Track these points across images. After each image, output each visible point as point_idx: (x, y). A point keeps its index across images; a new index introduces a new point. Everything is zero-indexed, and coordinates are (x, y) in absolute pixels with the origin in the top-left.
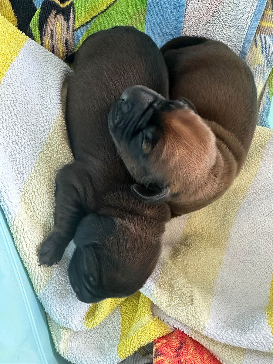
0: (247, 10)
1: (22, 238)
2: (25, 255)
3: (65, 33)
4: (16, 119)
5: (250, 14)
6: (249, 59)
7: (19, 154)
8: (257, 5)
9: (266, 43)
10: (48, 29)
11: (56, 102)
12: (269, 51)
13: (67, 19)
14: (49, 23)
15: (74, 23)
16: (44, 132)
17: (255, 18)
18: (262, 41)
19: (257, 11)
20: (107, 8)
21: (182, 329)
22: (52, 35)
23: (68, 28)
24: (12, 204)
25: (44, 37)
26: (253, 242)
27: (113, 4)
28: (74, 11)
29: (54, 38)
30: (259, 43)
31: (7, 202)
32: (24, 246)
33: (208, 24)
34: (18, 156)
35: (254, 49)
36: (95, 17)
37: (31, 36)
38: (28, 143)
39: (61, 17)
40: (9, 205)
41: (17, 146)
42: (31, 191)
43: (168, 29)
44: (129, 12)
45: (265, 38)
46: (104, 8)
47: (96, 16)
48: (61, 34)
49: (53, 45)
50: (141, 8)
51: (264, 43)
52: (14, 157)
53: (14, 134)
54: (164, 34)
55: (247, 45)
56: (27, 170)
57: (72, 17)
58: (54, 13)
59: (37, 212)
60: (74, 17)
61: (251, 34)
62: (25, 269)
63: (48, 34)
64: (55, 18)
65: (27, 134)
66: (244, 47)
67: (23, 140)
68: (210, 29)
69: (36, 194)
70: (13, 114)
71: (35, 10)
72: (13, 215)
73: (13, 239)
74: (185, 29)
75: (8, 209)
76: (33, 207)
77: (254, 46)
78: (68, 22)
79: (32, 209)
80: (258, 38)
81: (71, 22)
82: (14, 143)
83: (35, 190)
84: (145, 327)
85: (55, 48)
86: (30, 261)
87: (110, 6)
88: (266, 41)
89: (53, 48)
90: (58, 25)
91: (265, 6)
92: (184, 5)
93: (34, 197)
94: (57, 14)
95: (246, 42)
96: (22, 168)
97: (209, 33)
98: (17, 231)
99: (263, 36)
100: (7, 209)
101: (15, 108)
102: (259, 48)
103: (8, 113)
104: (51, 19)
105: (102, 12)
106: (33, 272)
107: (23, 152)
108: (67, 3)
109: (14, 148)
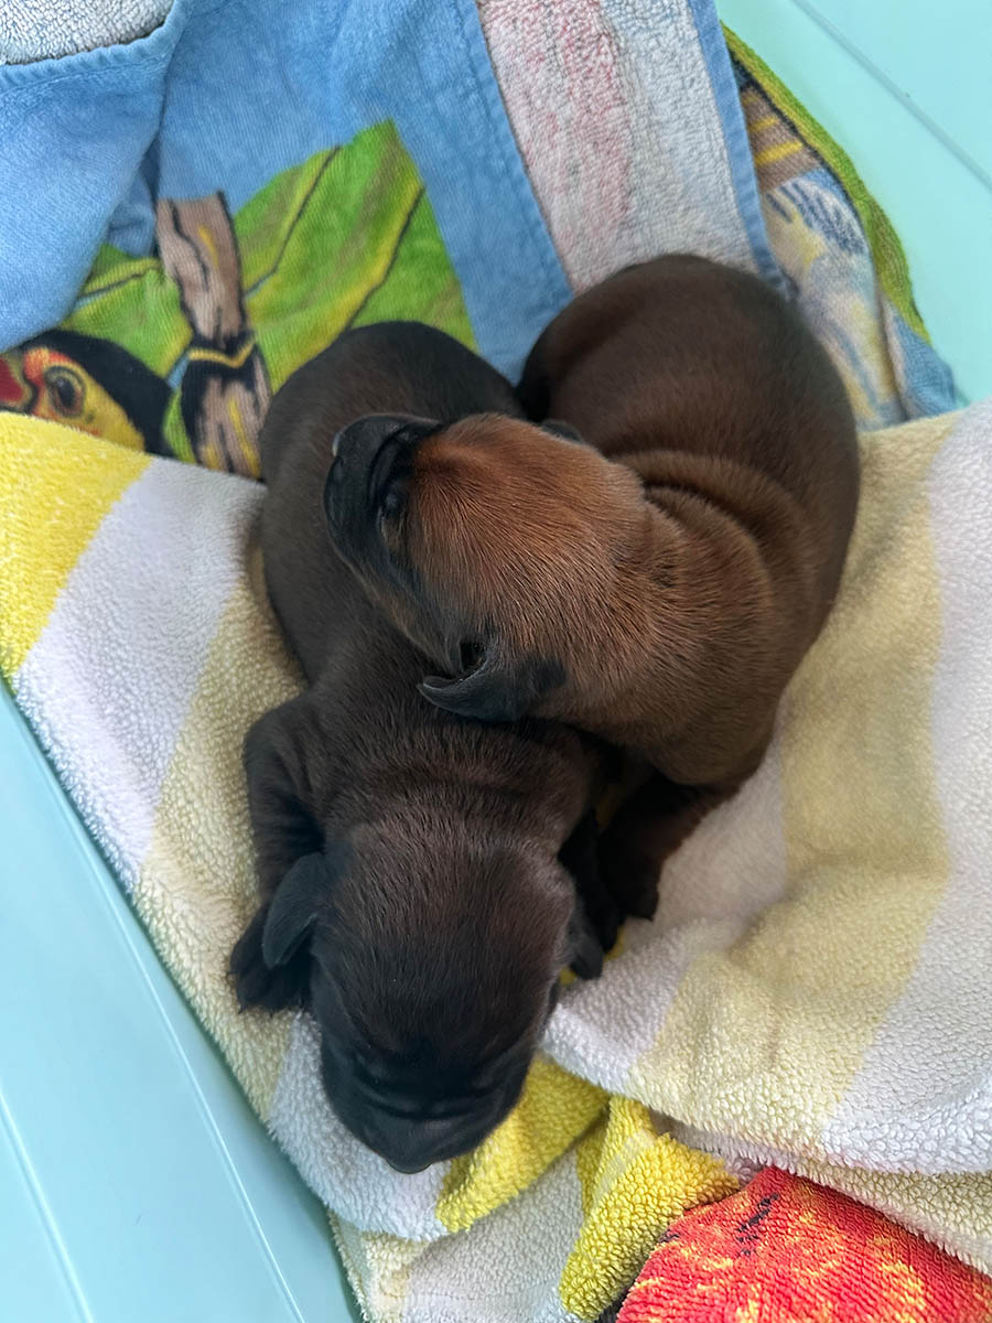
0: (705, 146)
3: (252, 417)
4: (119, 632)
5: (717, 154)
7: (137, 712)
9: (806, 198)
10: (211, 426)
12: (825, 212)
13: (250, 384)
14: (209, 413)
15: (269, 388)
16: (198, 644)
17: (735, 157)
18: (793, 199)
19: (732, 137)
22: (223, 435)
23: (256, 404)
24: (129, 837)
25: (201, 446)
27: (364, 307)
28: (263, 362)
29: (229, 441)
30: (791, 207)
31: (115, 833)
33: (626, 233)
34: (134, 718)
35: (786, 227)
37: (168, 453)
38: (157, 680)
39: (236, 389)
40: (121, 839)
41: (129, 697)
44: (415, 307)
45: (796, 186)
46: (343, 323)
48: (244, 423)
49: (228, 455)
50: (442, 282)
51: (800, 199)
52: (126, 724)
53: (118, 667)
56: (162, 748)
57: (260, 376)
58: (214, 386)
59: (208, 856)
60: (266, 372)
61: (750, 196)
62: (207, 1034)
63: (213, 437)
64: (221, 396)
65: (152, 659)
66: (752, 237)
67: (142, 676)
68: (637, 241)
69: (197, 806)
72: (135, 867)
73: (151, 942)
74: (575, 276)
75: (121, 853)
76: (196, 845)
77: (780, 220)
78: (254, 391)
79: (193, 851)
80: (778, 194)
81: (261, 389)
82: (122, 690)
84: (628, 1172)
86: (209, 1003)
88: (802, 193)
89: (231, 463)
90: (232, 406)
91: (741, 115)
92: (538, 223)
93: (192, 816)
94: (224, 386)
95: (749, 221)
96: (149, 747)
98: (157, 912)
99: (788, 184)
100: (118, 856)
102: (798, 220)
104: (212, 400)
107: (146, 706)
108: (245, 352)
109: (121, 702)
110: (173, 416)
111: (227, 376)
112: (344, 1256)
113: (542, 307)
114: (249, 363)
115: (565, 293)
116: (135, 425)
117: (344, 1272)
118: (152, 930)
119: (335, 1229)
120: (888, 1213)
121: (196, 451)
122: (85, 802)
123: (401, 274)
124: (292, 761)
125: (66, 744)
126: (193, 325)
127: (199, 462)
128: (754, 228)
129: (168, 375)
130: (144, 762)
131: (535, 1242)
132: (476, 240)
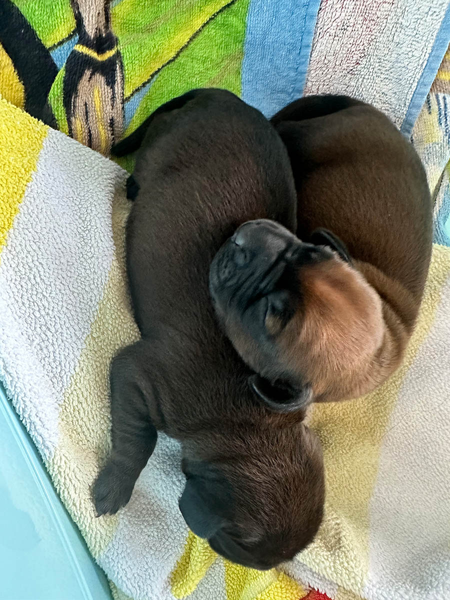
0: (417, 54)
1: (68, 481)
2: (74, 505)
3: (109, 107)
4: (43, 286)
5: (421, 62)
6: (416, 133)
7: (53, 344)
8: (433, 47)
9: (445, 107)
10: (80, 103)
13: (111, 82)
14: (80, 93)
15: (123, 89)
16: (91, 301)
17: (428, 67)
18: (439, 104)
20: (178, 55)
21: (324, 591)
22: (87, 112)
23: (113, 98)
24: (49, 431)
25: (73, 119)
26: (426, 434)
27: (186, 46)
28: (122, 67)
29: (90, 119)
30: (435, 107)
31: (42, 430)
32: (72, 492)
33: (349, 76)
34: (51, 349)
35: (426, 116)
36: (156, 72)
37: (51, 122)
38: (67, 325)
39: (100, 79)
40: (46, 435)
41: (48, 333)
42: (76, 403)
43: (281, 83)
44: (214, 57)
45: (444, 98)
46: (173, 54)
47: (159, 70)
48: (103, 110)
49: (90, 131)
50: (234, 48)
51: (442, 107)
52: (45, 351)
53: (43, 313)
54: (274, 91)
55: (414, 111)
56: (67, 370)
57: (118, 78)
58: (88, 73)
59: (87, 433)
60: (123, 79)
61: (422, 94)
62: (75, 526)
63: (80, 111)
64: (89, 81)
65: (64, 309)
66: (409, 114)
67: (58, 321)
68: (353, 83)
69: (84, 405)
70: (38, 280)
71: (56, 72)
72: (52, 449)
73: (52, 484)
74: (310, 84)
75: (44, 441)
76: (81, 427)
77: (426, 110)
78: (113, 88)
79: (79, 430)
80: (433, 98)
81: (118, 88)
82: (44, 328)
83: (82, 399)
84: (267, 592)
85: (94, 136)
86: (82, 513)
87: (181, 50)
88: (445, 105)
89: (90, 136)
90: (96, 93)
92: (308, 46)
93: (82, 411)
94: (93, 74)
95: (413, 105)
96: (59, 368)
97: (351, 89)
98: (60, 473)
99: (441, 96)
100: (41, 442)
101: (40, 267)
102: (435, 116)
103: (29, 279)
104: (84, 84)
105: (168, 63)
106: (87, 529)
107: (60, 342)
108: (110, 54)
109: (43, 336)
110: (57, 88)
111: (96, 68)
113: (284, 91)
114: (112, 62)
115: (300, 91)
116: (19, 74)
121: (69, 124)
122: (24, 411)
123: (211, 31)
125: (15, 375)
127: (71, 134)
129: (50, 49)
130: (55, 377)
132: (265, 35)
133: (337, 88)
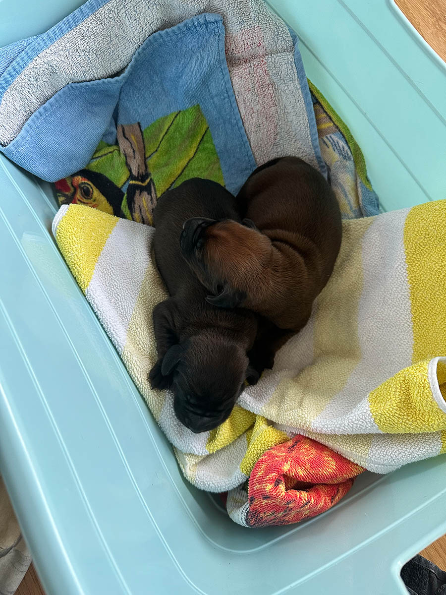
0: (302, 122)
1: (133, 365)
2: (138, 381)
3: (150, 204)
4: (115, 277)
5: (306, 125)
6: (327, 160)
7: (121, 302)
8: (307, 116)
9: (333, 141)
10: (137, 206)
11: (145, 257)
12: (339, 147)
13: (150, 193)
14: (136, 202)
15: (156, 194)
16: (138, 281)
17: (311, 126)
18: (330, 141)
19: (310, 120)
20: (183, 171)
22: (140, 210)
23: (152, 200)
24: (121, 339)
25: (134, 214)
27: (187, 166)
28: (154, 184)
29: (142, 212)
30: (329, 143)
31: (116, 337)
32: (136, 373)
33: (275, 147)
34: (120, 303)
35: (327, 150)
36: (173, 183)
37: (123, 217)
38: (127, 292)
39: (145, 193)
40: (118, 339)
41: (118, 297)
42: (135, 329)
43: (244, 165)
44: (204, 166)
45: (330, 137)
46: (180, 172)
47: (175, 181)
48: (147, 206)
49: (142, 217)
50: (213, 158)
52: (118, 305)
53: (115, 288)
54: (242, 171)
56: (129, 313)
57: (153, 190)
58: (138, 192)
59: (142, 345)
60: (155, 189)
61: (316, 139)
62: (142, 396)
63: (137, 210)
64: (140, 196)
65: (125, 286)
66: (316, 153)
67: (122, 291)
68: (279, 150)
69: (139, 330)
70: (112, 274)
71: (124, 194)
72: (122, 347)
73: (126, 368)
74: (258, 160)
76: (139, 341)
77: (326, 147)
78: (151, 195)
79: (138, 343)
81: (153, 195)
82: (116, 295)
83: (138, 327)
85: (144, 217)
86: (143, 386)
87: (184, 169)
88: (333, 140)
89: (143, 219)
90: (143, 200)
91: (314, 113)
92: (247, 142)
93: (138, 333)
94: (141, 192)
95: (315, 147)
97: (279, 153)
98: (128, 360)
99: (328, 136)
100: (117, 343)
101: (113, 269)
102: (331, 148)
103: (108, 275)
104: (137, 197)
105: (179, 176)
106: (147, 397)
107: (124, 300)
108: (148, 181)
109: (116, 298)
110: (124, 202)
111: (142, 189)
112: (179, 460)
113: (247, 169)
114: (149, 184)
115: (255, 166)
116: (109, 203)
117: (178, 465)
118: (127, 365)
119: (176, 453)
120: (329, 446)
121: (132, 215)
122: (108, 328)
123: (200, 154)
124: (170, 318)
125: (101, 311)
126: (130, 170)
127: (133, 220)
128: (317, 150)
129: (121, 188)
130: (123, 316)
131: (233, 458)
132: (225, 145)
133: (273, 156)
